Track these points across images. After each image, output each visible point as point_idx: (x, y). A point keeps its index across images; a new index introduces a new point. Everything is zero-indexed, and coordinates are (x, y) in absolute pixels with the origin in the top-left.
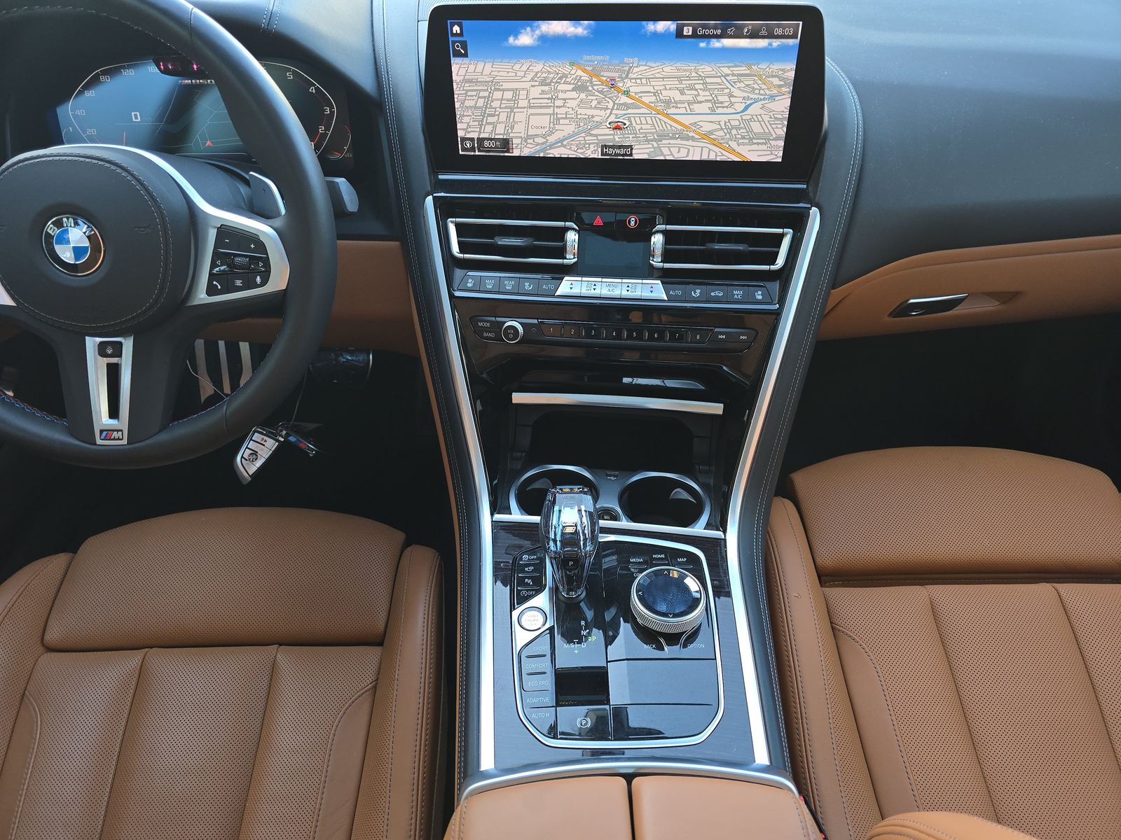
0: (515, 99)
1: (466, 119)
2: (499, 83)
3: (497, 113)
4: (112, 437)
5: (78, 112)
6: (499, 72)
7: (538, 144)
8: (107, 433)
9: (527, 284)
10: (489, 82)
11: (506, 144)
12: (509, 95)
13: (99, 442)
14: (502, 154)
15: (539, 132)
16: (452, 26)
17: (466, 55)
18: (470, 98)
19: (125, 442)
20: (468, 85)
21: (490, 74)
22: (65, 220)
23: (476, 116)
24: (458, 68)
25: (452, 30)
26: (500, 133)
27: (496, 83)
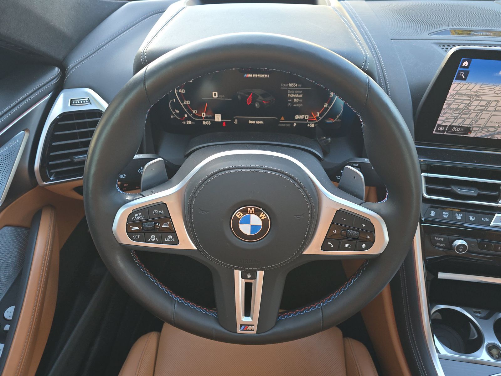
0: (486, 106)
1: (447, 115)
2: (480, 96)
3: (470, 113)
4: (248, 329)
5: (181, 91)
6: (483, 90)
7: (490, 131)
8: (245, 326)
9: (471, 217)
10: (474, 95)
11: (468, 130)
12: (483, 103)
13: (239, 331)
14: (462, 135)
15: (494, 125)
16: (464, 61)
17: (465, 79)
18: (455, 103)
19: (255, 332)
20: (457, 96)
21: (476, 91)
22: (249, 209)
23: (455, 113)
24: (456, 86)
25: (462, 64)
26: (467, 123)
27: (478, 96)
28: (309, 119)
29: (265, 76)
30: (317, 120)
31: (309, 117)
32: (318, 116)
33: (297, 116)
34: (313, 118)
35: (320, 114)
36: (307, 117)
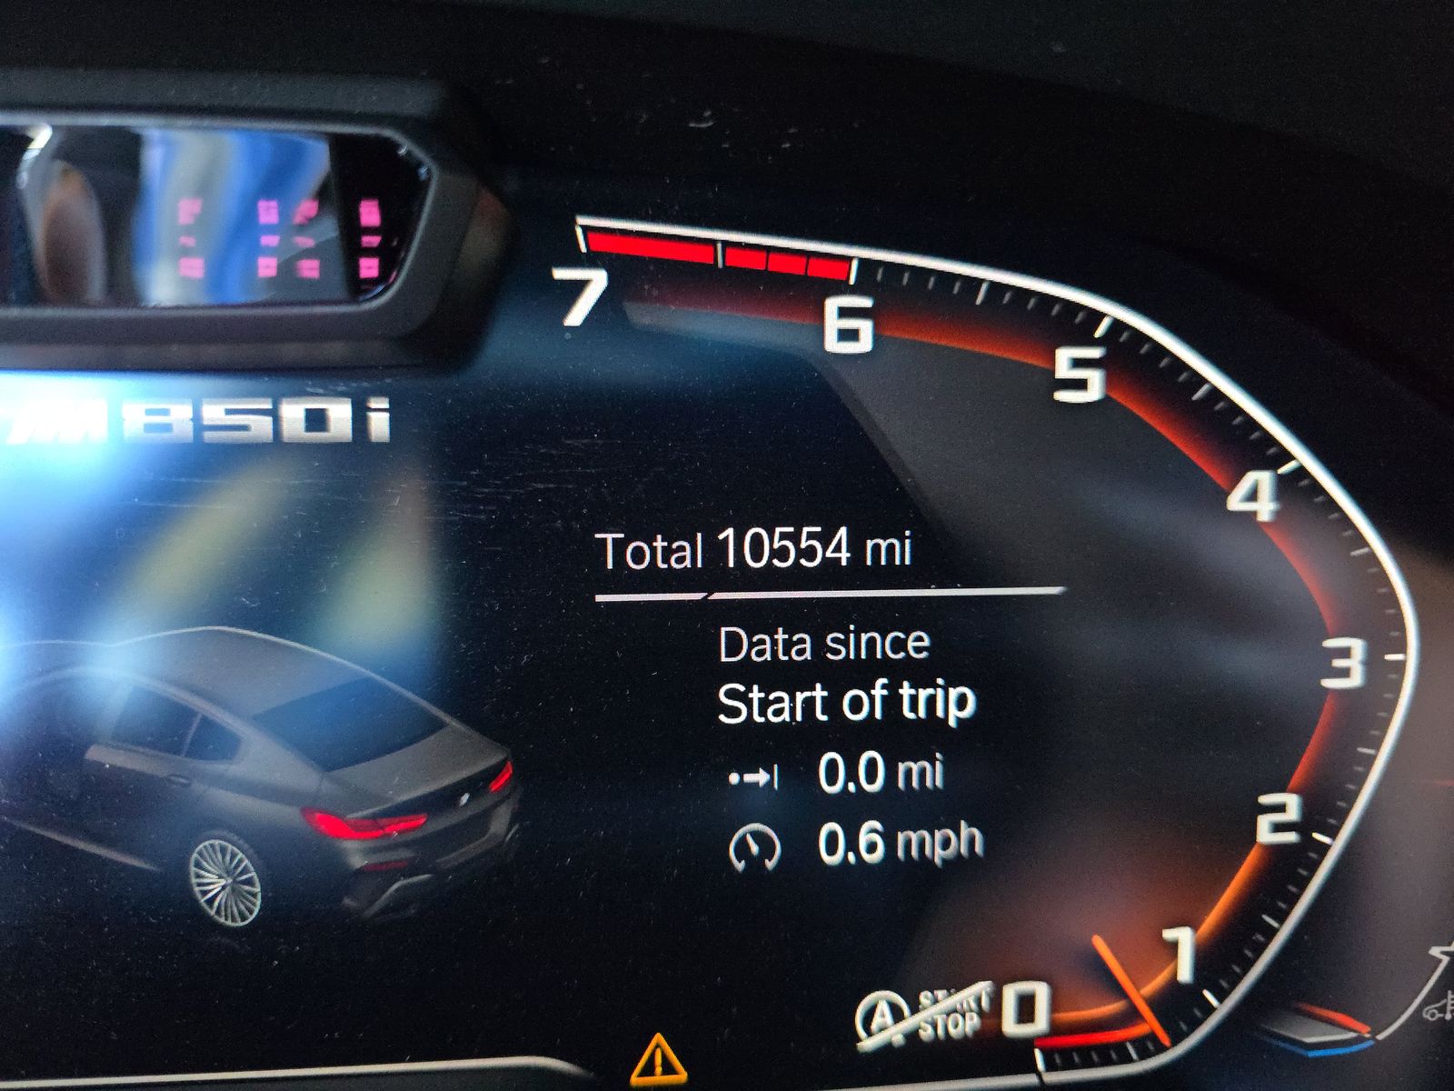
28: (1056, 1028)
29: (316, 420)
30: (1177, 1038)
31: (1055, 1006)
32: (1185, 973)
33: (883, 1016)
34: (1113, 1008)
35: (1203, 958)
36: (1026, 1009)
